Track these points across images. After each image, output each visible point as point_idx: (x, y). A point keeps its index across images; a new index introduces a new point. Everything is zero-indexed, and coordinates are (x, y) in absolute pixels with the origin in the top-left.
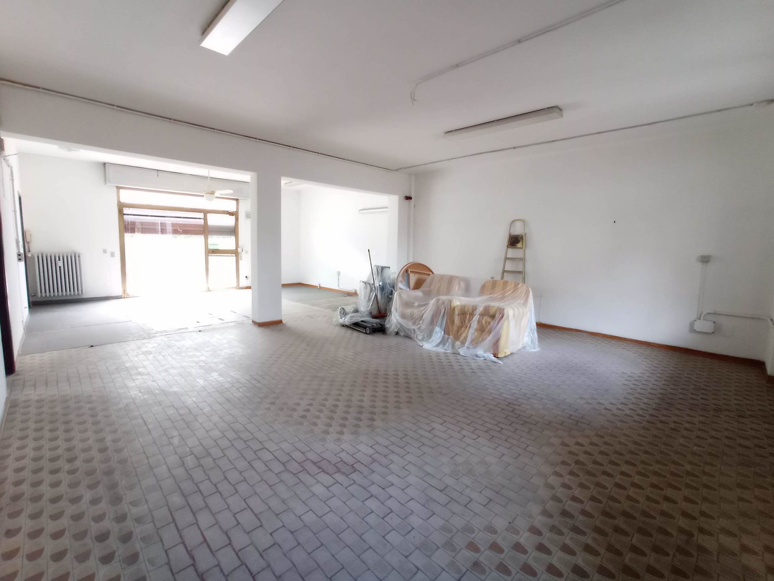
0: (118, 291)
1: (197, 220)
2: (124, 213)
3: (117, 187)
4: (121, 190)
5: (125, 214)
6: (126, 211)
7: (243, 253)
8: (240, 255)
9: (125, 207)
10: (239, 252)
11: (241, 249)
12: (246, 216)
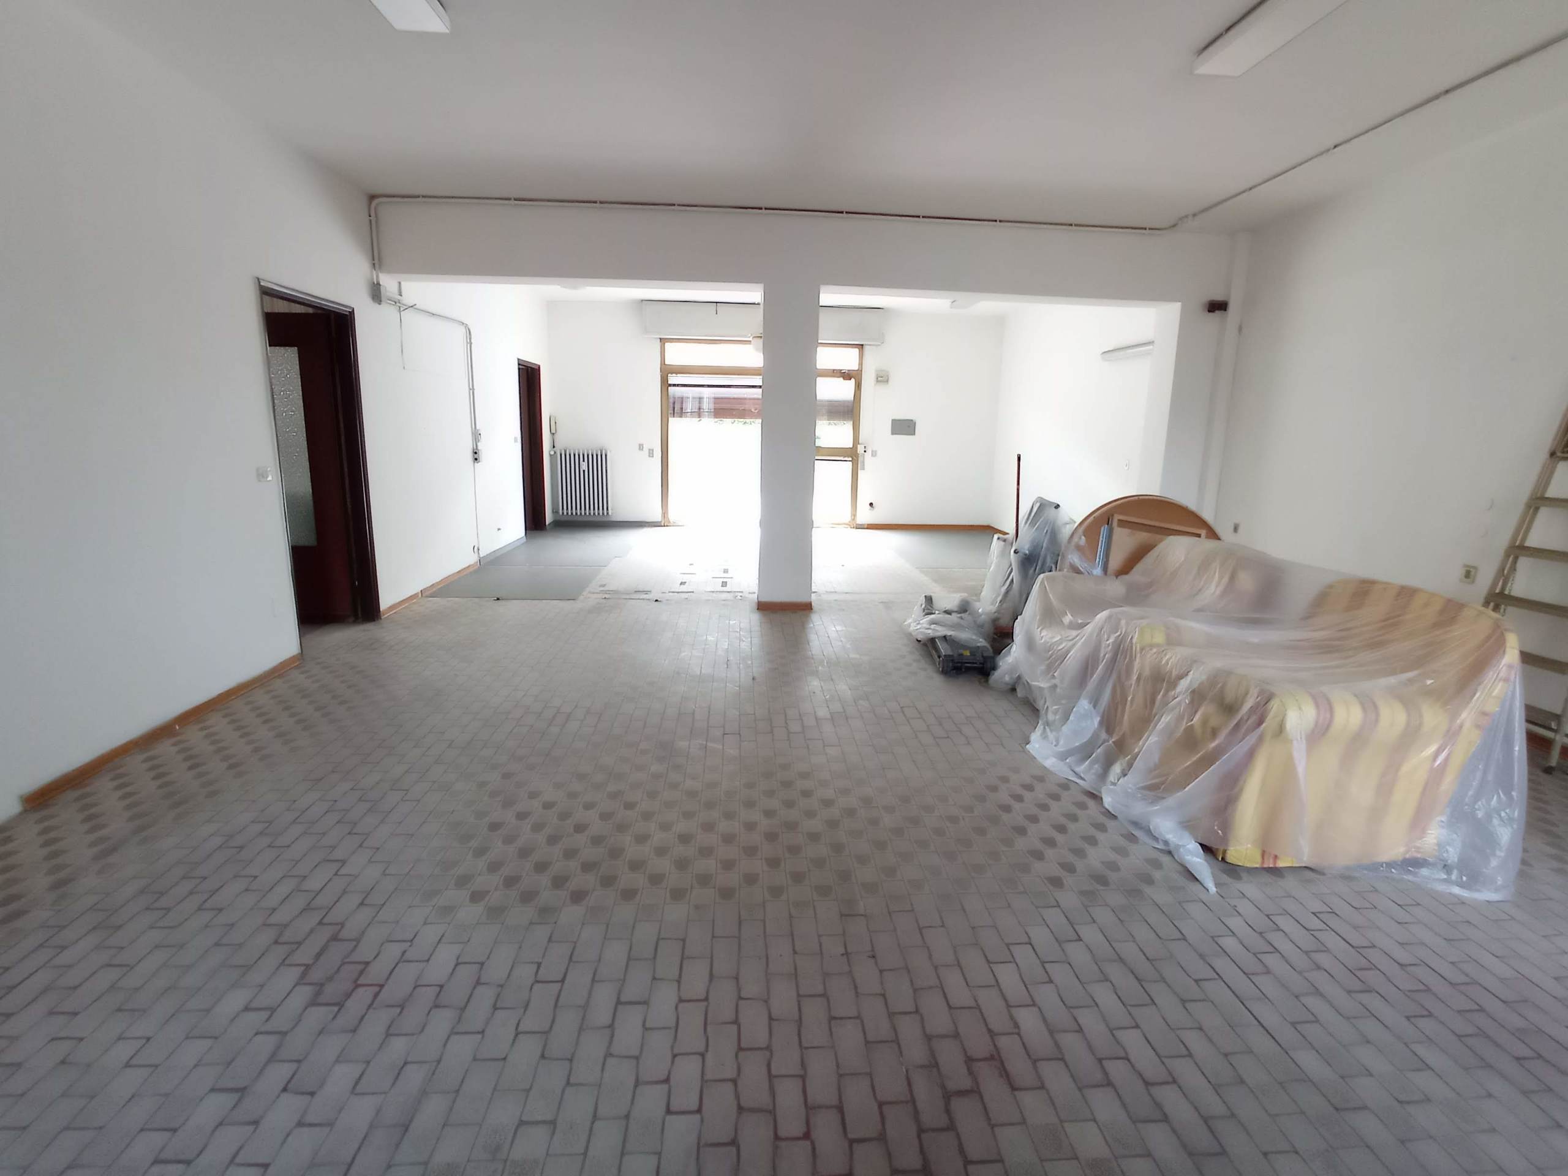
0: (656, 515)
2: (669, 382)
3: (660, 339)
4: (667, 345)
5: (670, 385)
6: (673, 379)
7: (868, 455)
8: (860, 459)
9: (672, 374)
10: (858, 454)
11: (863, 446)
12: (877, 378)
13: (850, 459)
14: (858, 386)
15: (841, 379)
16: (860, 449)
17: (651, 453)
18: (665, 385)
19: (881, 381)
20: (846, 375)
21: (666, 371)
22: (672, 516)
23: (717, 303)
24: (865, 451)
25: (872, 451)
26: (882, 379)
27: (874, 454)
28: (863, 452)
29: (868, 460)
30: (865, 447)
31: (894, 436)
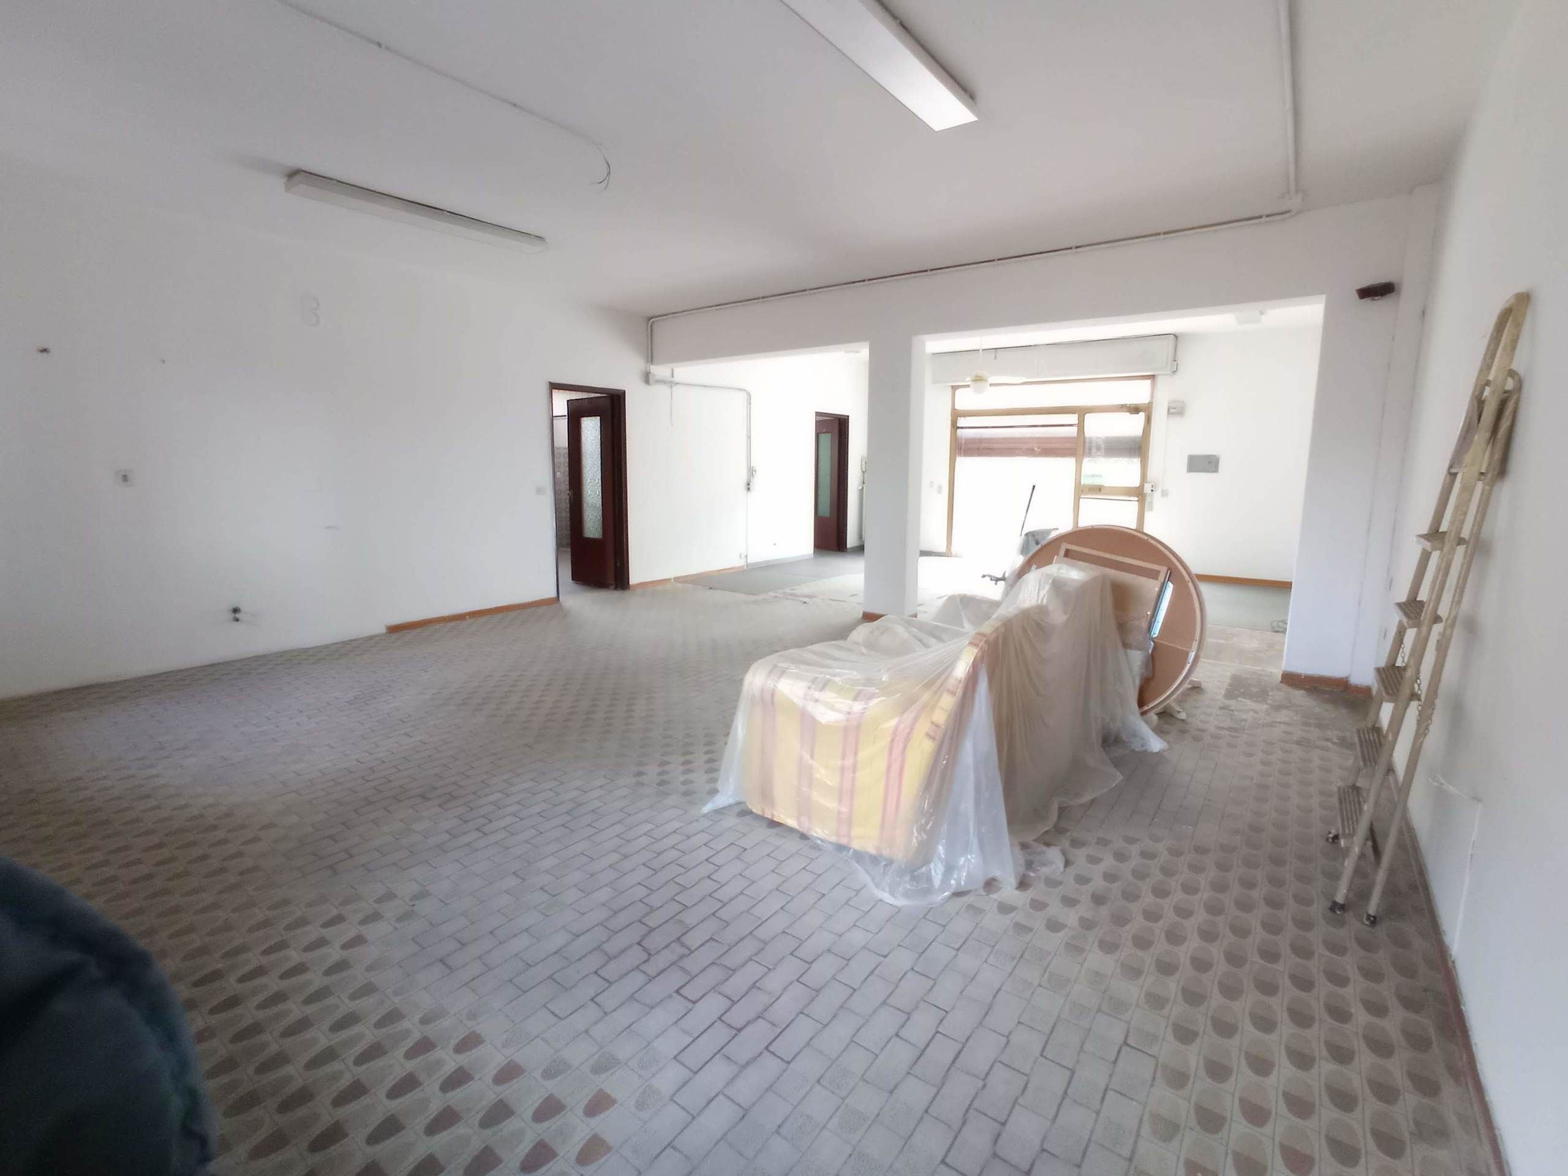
0: (940, 546)
1: (1064, 428)
2: (958, 425)
3: (953, 385)
4: (958, 391)
5: (958, 428)
6: (961, 422)
7: (1157, 495)
8: (1148, 499)
9: (960, 417)
10: (1145, 494)
11: (1150, 485)
12: (1168, 410)
13: (1136, 499)
14: (1148, 420)
15: (1128, 413)
16: (1147, 488)
17: (940, 489)
18: (955, 427)
19: (1173, 413)
20: (1135, 409)
21: (956, 415)
22: (955, 549)
23: (996, 349)
24: (1152, 491)
25: (1162, 491)
26: (1177, 410)
27: (1165, 494)
28: (1150, 491)
29: (1157, 499)
30: (1152, 486)
31: (1191, 474)
